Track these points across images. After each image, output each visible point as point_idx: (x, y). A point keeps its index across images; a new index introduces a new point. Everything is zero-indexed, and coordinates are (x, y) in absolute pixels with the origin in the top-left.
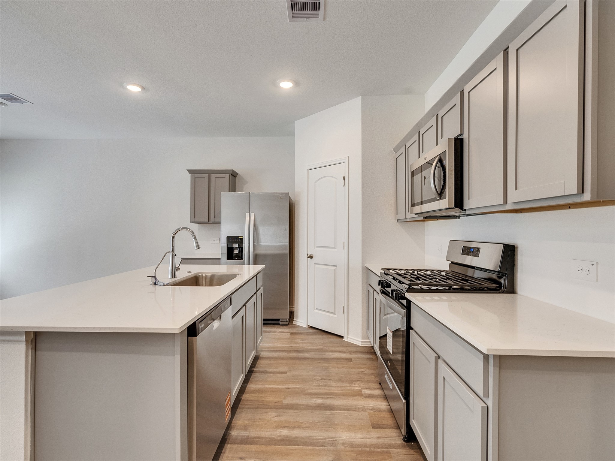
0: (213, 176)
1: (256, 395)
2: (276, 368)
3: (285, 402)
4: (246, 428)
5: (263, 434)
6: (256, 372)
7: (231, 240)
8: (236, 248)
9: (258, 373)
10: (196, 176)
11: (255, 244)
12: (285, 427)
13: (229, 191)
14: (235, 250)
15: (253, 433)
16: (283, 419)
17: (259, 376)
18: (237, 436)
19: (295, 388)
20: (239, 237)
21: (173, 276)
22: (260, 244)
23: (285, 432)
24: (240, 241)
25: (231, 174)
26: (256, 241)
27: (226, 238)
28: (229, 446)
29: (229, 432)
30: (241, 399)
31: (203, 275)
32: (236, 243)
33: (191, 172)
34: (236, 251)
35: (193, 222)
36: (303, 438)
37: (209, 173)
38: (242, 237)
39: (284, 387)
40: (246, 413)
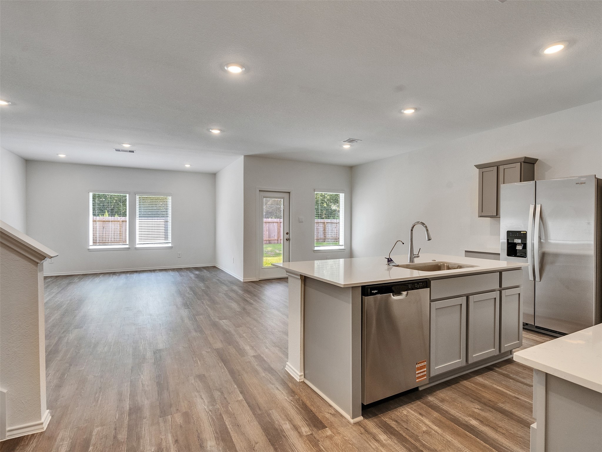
0: (501, 168)
1: (476, 387)
2: (524, 378)
3: (501, 405)
4: (443, 401)
5: (453, 412)
6: (496, 372)
7: (511, 234)
8: (519, 244)
9: (497, 373)
10: (484, 170)
11: (542, 241)
12: (478, 419)
13: (521, 181)
14: (518, 246)
15: (445, 407)
16: (483, 414)
17: (496, 375)
18: (431, 401)
19: (525, 402)
20: (522, 232)
21: (411, 260)
22: (549, 241)
23: (474, 422)
24: (523, 236)
25: (524, 162)
26: (543, 237)
27: (506, 232)
28: (419, 402)
29: (427, 395)
30: (460, 382)
31: (444, 264)
32: (518, 238)
33: (478, 167)
34: (519, 248)
35: (481, 216)
36: (488, 437)
37: (497, 165)
38: (525, 232)
39: (514, 395)
40: (453, 393)
